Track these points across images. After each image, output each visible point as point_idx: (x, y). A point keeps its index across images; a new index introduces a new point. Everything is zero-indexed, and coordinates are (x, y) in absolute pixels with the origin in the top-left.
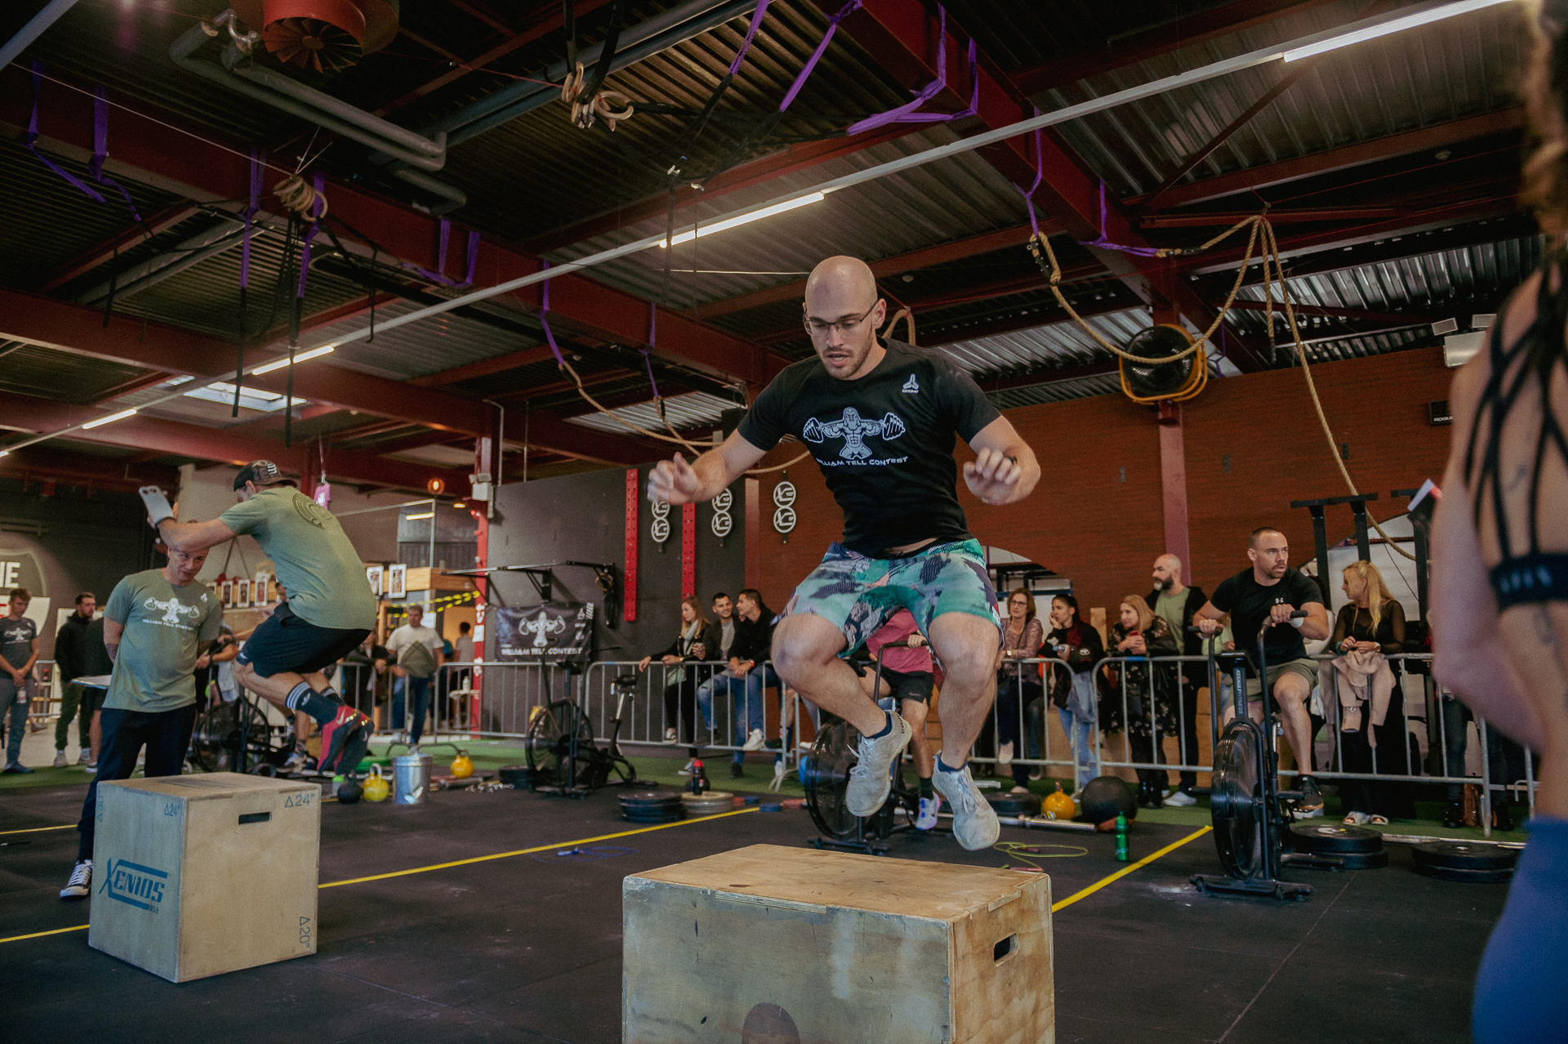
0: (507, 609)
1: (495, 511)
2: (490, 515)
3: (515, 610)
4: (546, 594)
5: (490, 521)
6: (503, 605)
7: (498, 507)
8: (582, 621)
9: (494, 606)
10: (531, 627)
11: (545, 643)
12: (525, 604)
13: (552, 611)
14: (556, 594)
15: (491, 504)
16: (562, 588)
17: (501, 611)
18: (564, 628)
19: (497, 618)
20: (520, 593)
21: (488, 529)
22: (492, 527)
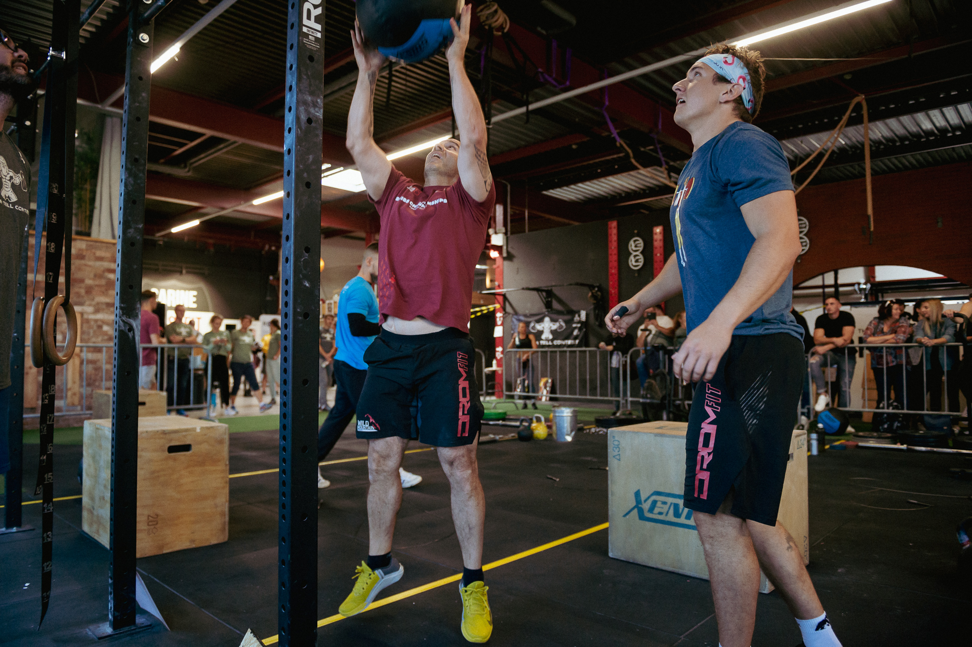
0: (520, 315)
1: (508, 252)
2: (505, 255)
3: (525, 316)
4: (548, 305)
5: (504, 259)
6: (516, 313)
7: (510, 249)
8: (578, 323)
9: (509, 314)
10: (539, 327)
11: (551, 337)
12: (533, 312)
13: (555, 316)
14: (556, 305)
15: (505, 248)
16: (560, 301)
17: (516, 317)
18: (564, 327)
19: (513, 322)
20: (529, 305)
21: (503, 264)
22: (506, 263)
